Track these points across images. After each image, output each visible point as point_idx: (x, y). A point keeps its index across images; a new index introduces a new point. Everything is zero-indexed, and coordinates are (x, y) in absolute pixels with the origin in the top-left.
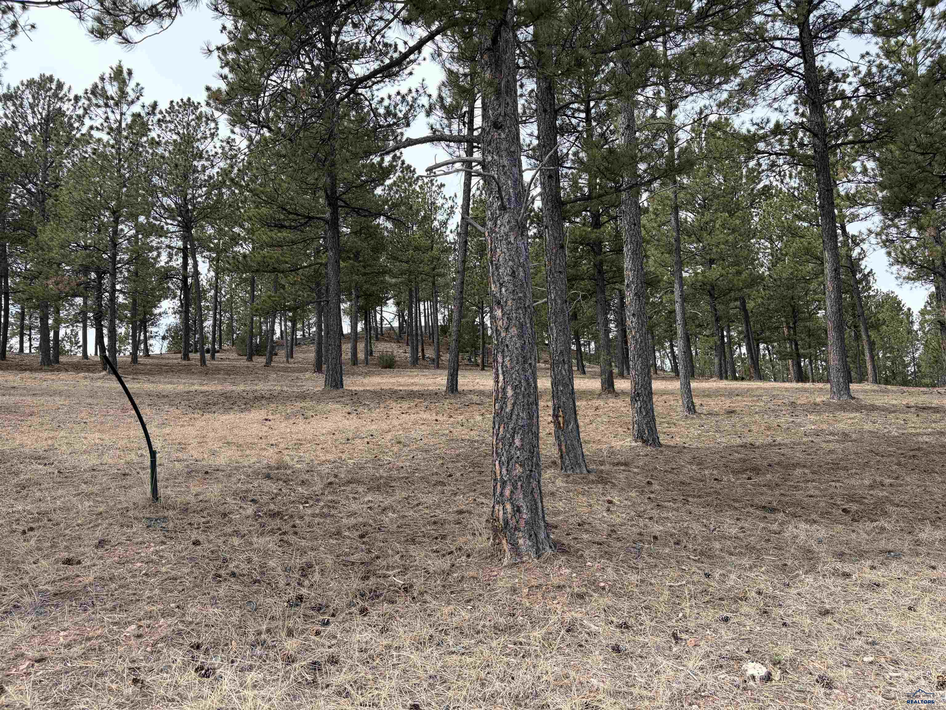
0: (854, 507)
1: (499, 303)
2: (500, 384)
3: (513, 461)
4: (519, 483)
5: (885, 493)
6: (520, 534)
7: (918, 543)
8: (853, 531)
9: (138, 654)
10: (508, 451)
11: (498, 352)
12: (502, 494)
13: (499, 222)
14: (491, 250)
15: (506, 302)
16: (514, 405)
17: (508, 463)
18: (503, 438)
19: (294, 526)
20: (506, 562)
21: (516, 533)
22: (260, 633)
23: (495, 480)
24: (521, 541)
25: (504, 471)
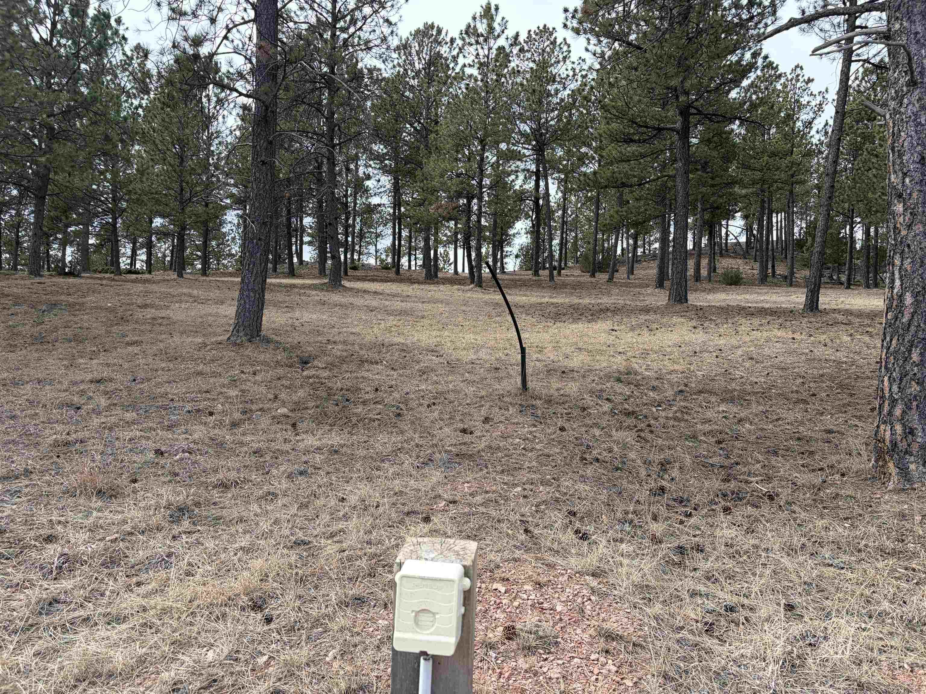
1: (900, 196)
2: (895, 291)
3: (908, 377)
4: (915, 403)
6: (912, 459)
9: (526, 510)
10: (903, 367)
11: (895, 253)
12: (890, 413)
13: (905, 101)
15: (910, 194)
16: (913, 315)
17: (901, 380)
18: (896, 352)
19: (649, 426)
20: (891, 485)
21: (907, 456)
22: (627, 513)
23: (883, 397)
24: (912, 467)
25: (895, 388)
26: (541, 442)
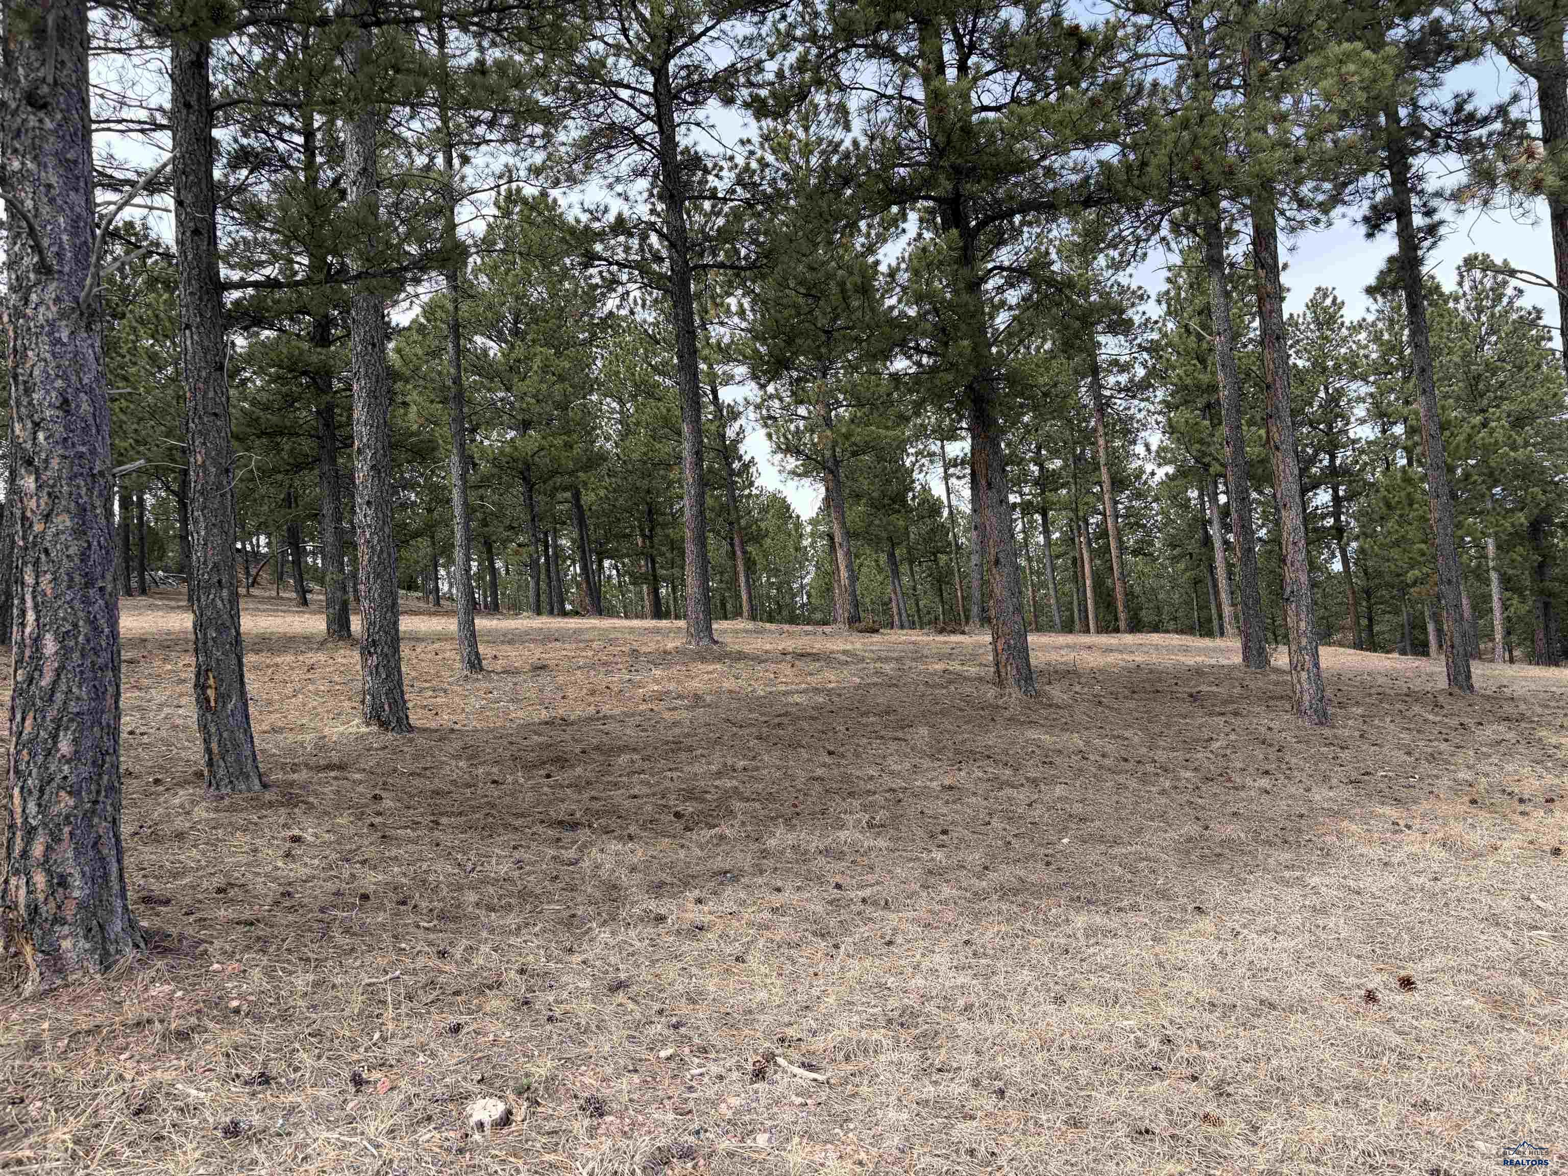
0: (689, 808)
1: (29, 462)
2: (28, 630)
3: (54, 785)
4: (67, 830)
5: (735, 783)
6: (66, 930)
7: (765, 853)
8: (682, 846)
10: (45, 766)
11: (25, 563)
12: (25, 854)
13: (34, 297)
14: (15, 351)
15: (46, 461)
16: (58, 673)
17: (42, 791)
18: (30, 741)
20: (28, 988)
21: (57, 928)
23: (11, 826)
24: (66, 944)
25: (32, 808)
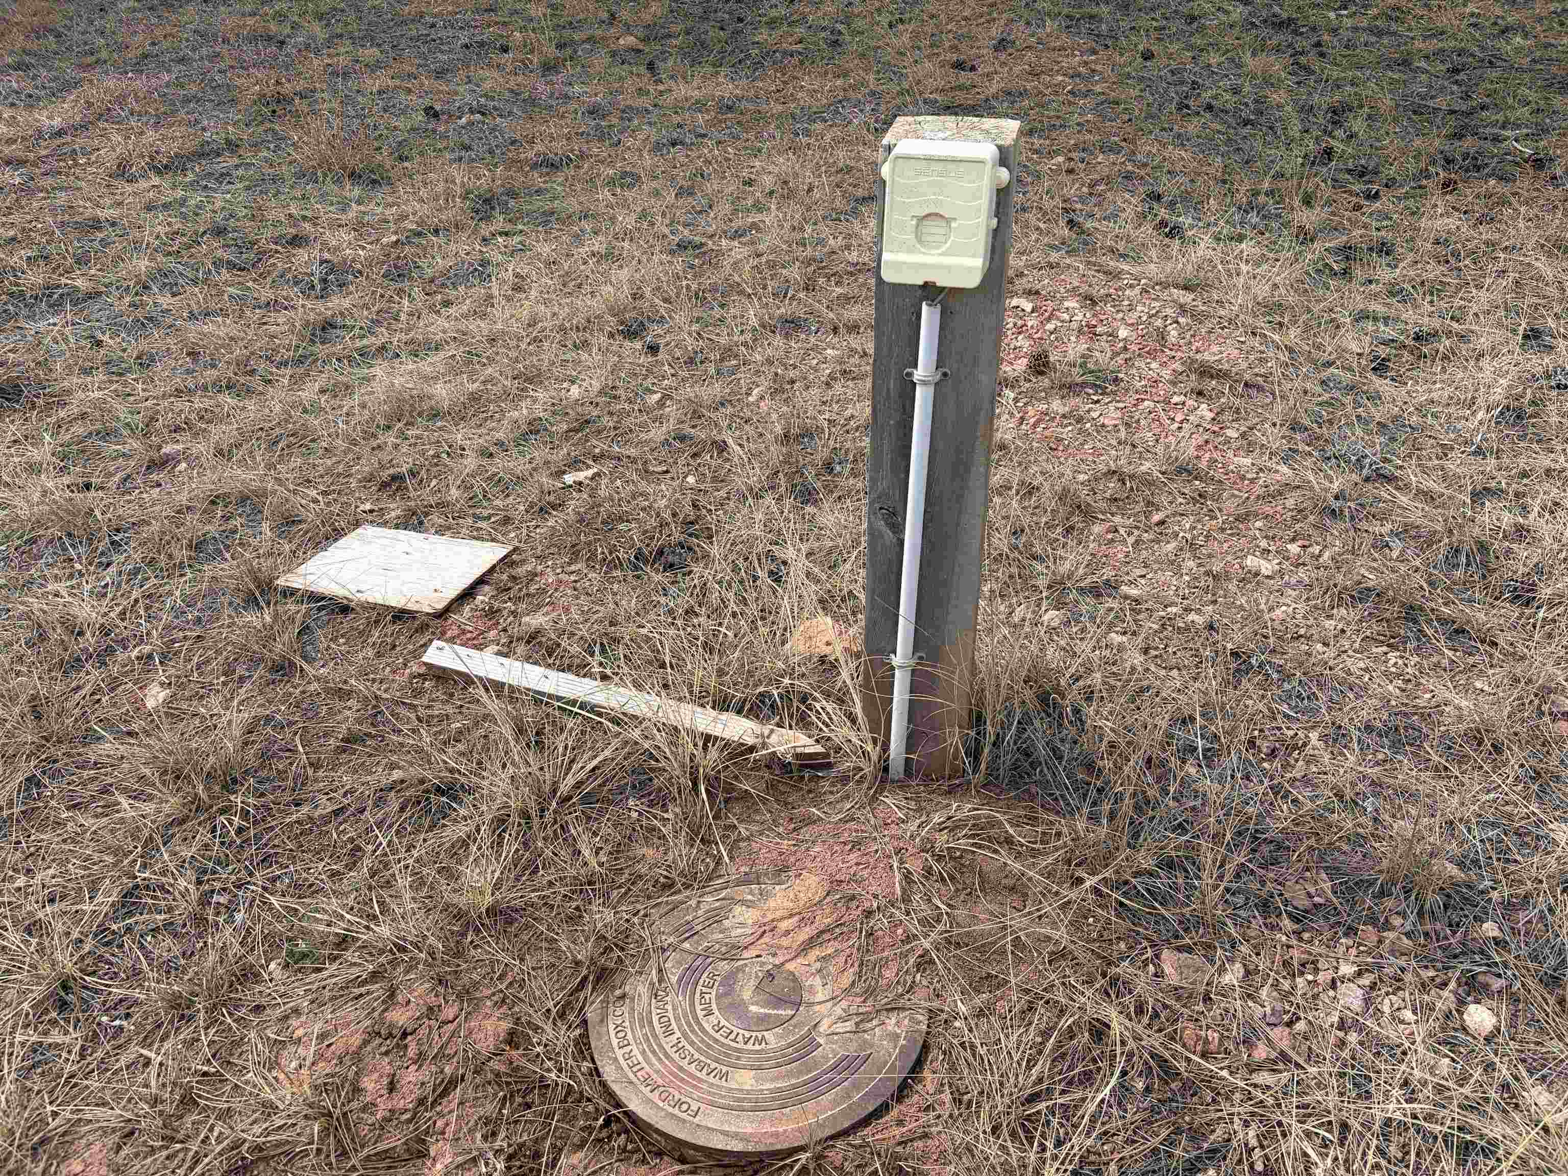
26: (1104, 80)
